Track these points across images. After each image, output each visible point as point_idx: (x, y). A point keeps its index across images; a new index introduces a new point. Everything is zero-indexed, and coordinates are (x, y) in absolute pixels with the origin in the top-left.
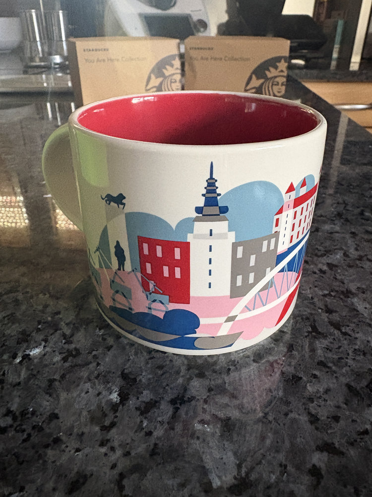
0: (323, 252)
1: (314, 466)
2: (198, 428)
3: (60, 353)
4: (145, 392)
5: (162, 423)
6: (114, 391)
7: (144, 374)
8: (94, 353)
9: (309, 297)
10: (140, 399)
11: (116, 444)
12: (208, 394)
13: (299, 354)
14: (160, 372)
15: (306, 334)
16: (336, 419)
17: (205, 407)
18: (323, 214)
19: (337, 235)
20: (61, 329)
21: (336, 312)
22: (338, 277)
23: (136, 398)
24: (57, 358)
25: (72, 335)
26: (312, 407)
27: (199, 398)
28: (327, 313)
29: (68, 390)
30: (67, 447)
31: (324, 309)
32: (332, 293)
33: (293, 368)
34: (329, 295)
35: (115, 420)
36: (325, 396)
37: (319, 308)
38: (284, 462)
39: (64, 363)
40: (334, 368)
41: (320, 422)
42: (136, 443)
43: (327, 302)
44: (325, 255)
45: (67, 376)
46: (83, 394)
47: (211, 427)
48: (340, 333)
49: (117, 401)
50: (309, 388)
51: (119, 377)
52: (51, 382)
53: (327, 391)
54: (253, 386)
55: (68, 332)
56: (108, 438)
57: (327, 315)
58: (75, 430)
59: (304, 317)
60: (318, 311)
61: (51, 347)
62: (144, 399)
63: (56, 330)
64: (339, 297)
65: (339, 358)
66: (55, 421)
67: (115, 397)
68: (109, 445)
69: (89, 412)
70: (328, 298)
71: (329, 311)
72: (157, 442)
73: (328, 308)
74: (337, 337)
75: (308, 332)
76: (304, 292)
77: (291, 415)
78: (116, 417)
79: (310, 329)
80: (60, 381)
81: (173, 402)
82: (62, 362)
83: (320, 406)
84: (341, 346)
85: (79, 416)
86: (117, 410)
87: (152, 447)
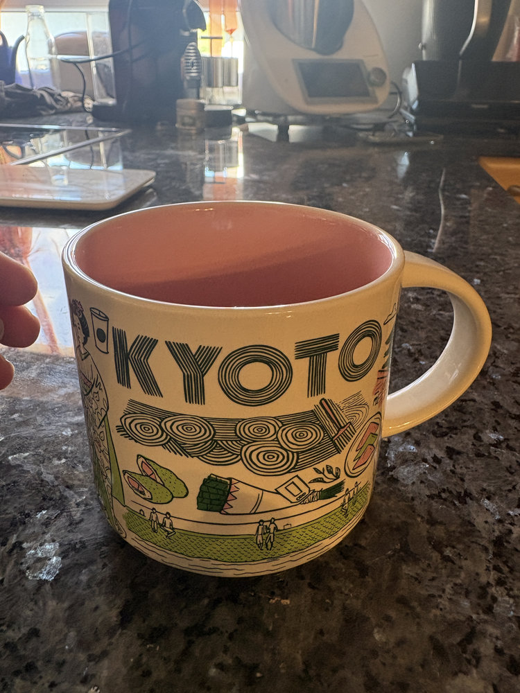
0: (444, 430)
9: (408, 497)
12: (237, 626)
13: (373, 582)
17: (229, 644)
19: (472, 403)
21: (441, 523)
22: (458, 470)
26: (373, 665)
27: (224, 630)
31: (426, 518)
34: (439, 496)
36: (395, 650)
37: (419, 515)
40: (418, 609)
43: (431, 505)
44: (446, 435)
48: (439, 557)
50: (377, 637)
53: (401, 643)
57: (428, 526)
59: (395, 526)
60: (416, 520)
64: (452, 502)
65: (429, 595)
71: (432, 522)
73: (431, 517)
74: (434, 563)
77: (341, 673)
81: (188, 632)
83: (384, 664)
84: (436, 578)
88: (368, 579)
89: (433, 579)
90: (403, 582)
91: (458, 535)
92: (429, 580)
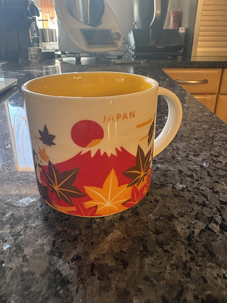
9: (145, 222)
13: (131, 270)
14: (26, 293)
15: (139, 253)
22: (167, 205)
28: (155, 234)
31: (154, 231)
32: (161, 218)
33: (125, 283)
34: (159, 219)
37: (151, 230)
40: (155, 282)
43: (156, 224)
44: (160, 188)
48: (162, 251)
59: (139, 238)
60: (149, 233)
64: (166, 221)
65: (159, 273)
70: (158, 222)
71: (157, 232)
73: (156, 230)
74: (160, 254)
75: (141, 251)
76: (142, 217)
79: (142, 249)
84: (162, 262)
88: (129, 269)
89: (161, 263)
90: (146, 268)
91: (170, 237)
92: (159, 264)
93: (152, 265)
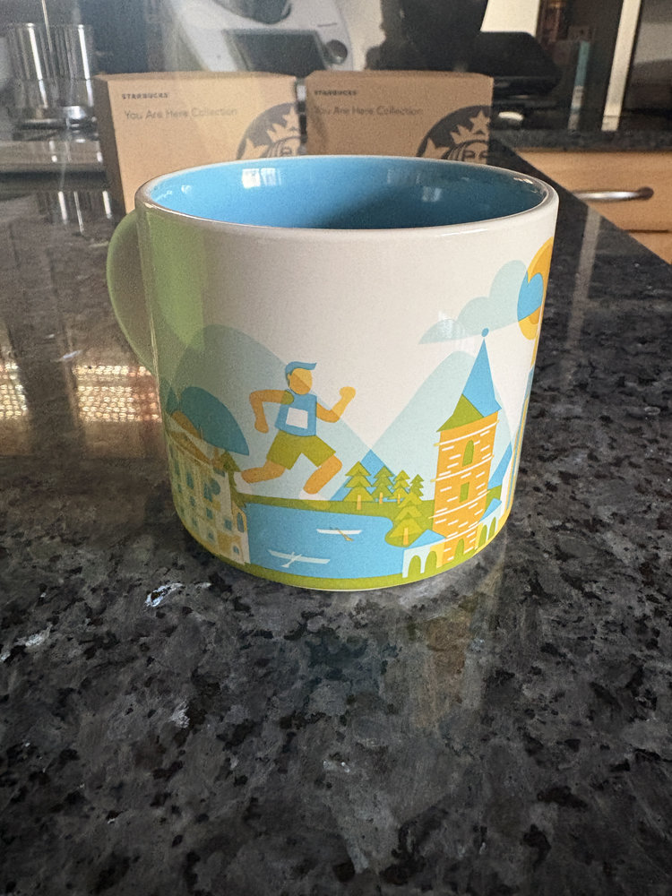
0: (552, 453)
1: (533, 827)
2: (329, 769)
3: (81, 643)
4: (234, 708)
5: (264, 761)
6: (178, 707)
7: (232, 675)
8: (143, 640)
9: (526, 532)
10: (226, 720)
11: (181, 801)
12: (348, 707)
13: (508, 633)
14: (261, 672)
15: (522, 598)
16: (573, 744)
17: (342, 729)
18: (553, 386)
19: (577, 421)
20: (82, 599)
21: (573, 557)
23: (218, 718)
24: (76, 651)
25: (103, 610)
26: (531, 725)
27: (332, 714)
28: (558, 559)
29: (95, 708)
30: (93, 809)
31: (554, 553)
32: (568, 525)
33: (497, 656)
34: (563, 527)
35: (181, 758)
36: (554, 706)
37: (545, 551)
38: (481, 824)
39: (88, 659)
41: (544, 751)
42: (218, 799)
43: (557, 540)
44: (556, 458)
45: (94, 683)
46: (123, 715)
47: (353, 765)
48: (580, 595)
49: (183, 724)
50: (526, 692)
51: (187, 682)
52: (64, 694)
53: (558, 696)
54: (428, 690)
55: (94, 603)
56: (168, 790)
57: (559, 562)
58: (109, 779)
59: (519, 567)
60: (542, 556)
61: (64, 632)
62: (233, 721)
63: (73, 601)
64: (581, 531)
66: (71, 764)
67: (179, 717)
68: (168, 803)
69: (133, 745)
70: (562, 534)
71: (562, 556)
72: (255, 796)
73: (560, 551)
75: (525, 593)
76: (518, 523)
77: (494, 741)
78: (182, 753)
79: (528, 589)
80: (80, 693)
81: (285, 723)
82: (84, 658)
83: (544, 723)
85: (116, 753)
86: (185, 740)
87: (246, 804)
90: (545, 628)
91: (596, 567)
92: (575, 622)
93: (559, 623)
